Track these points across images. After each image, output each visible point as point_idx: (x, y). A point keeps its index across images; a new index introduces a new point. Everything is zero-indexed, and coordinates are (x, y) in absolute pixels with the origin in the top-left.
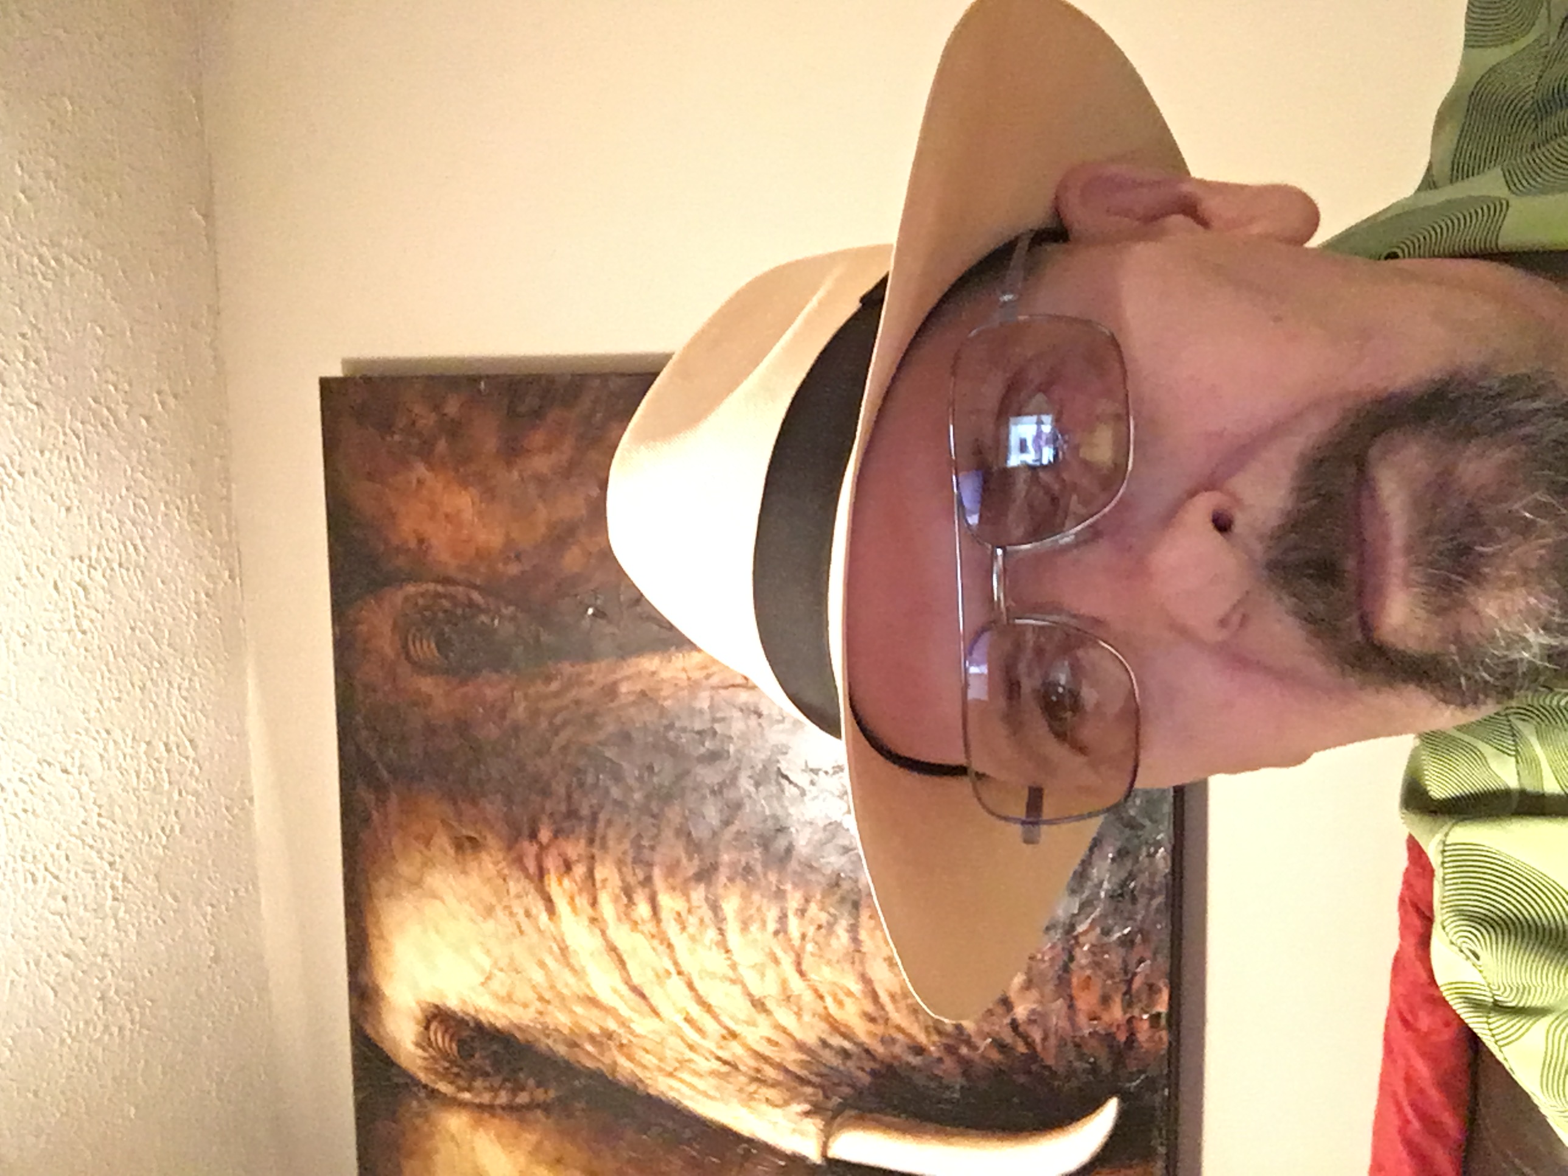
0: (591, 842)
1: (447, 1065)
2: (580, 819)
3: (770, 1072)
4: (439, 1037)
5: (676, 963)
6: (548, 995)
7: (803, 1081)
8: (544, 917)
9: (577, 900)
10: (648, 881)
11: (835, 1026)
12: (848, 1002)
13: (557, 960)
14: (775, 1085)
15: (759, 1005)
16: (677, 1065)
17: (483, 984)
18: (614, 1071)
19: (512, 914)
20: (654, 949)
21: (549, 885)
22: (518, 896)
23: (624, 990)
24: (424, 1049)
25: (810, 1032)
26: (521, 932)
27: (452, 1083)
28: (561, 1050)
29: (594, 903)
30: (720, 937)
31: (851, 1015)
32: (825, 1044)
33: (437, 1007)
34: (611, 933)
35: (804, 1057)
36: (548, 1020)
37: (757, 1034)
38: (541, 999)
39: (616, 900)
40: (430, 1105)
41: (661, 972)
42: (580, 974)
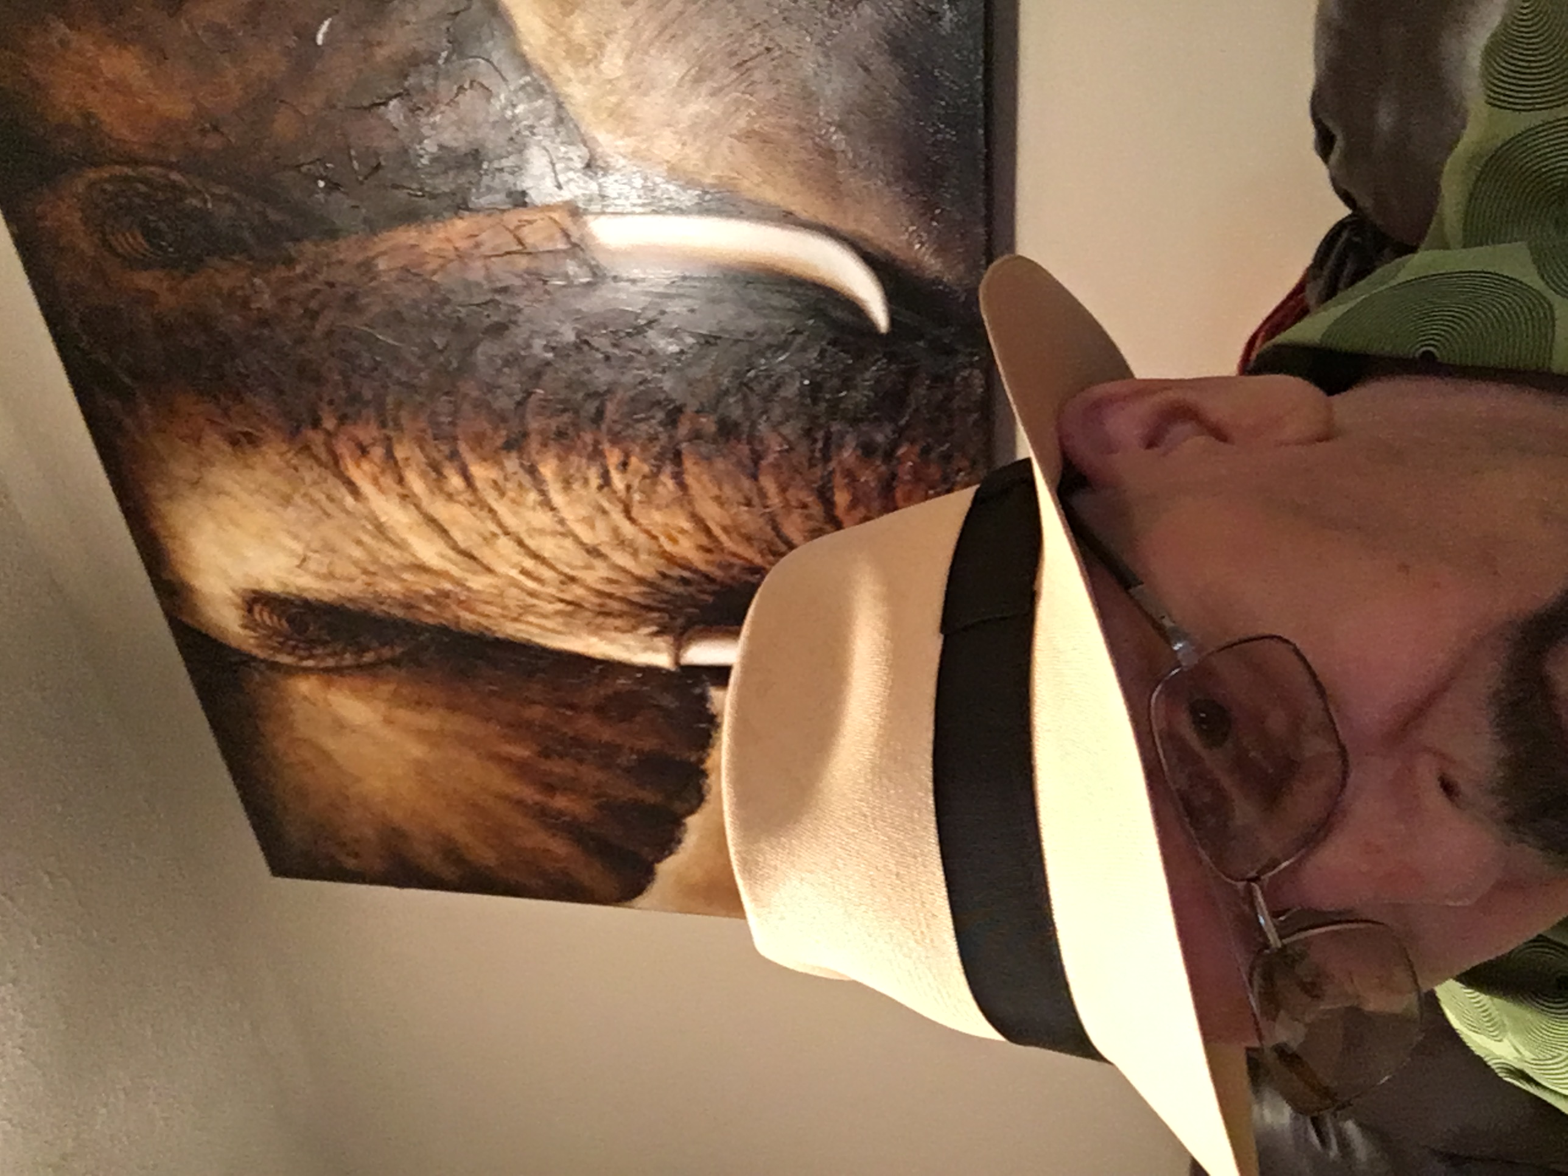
0: (383, 425)
1: (281, 640)
2: (366, 404)
3: (615, 605)
4: (266, 618)
5: (500, 525)
6: (372, 569)
7: (649, 608)
8: (349, 501)
9: (382, 480)
10: (454, 455)
11: (670, 559)
12: (682, 539)
13: (374, 537)
14: (621, 615)
15: (594, 552)
16: (521, 611)
17: (299, 567)
18: (457, 623)
19: (313, 502)
20: (475, 515)
21: (347, 469)
22: (315, 483)
23: (452, 554)
24: (253, 629)
25: (646, 567)
26: (328, 515)
27: (289, 654)
28: (399, 613)
29: (401, 480)
30: (542, 498)
31: (686, 548)
32: (664, 576)
33: (254, 592)
34: (425, 502)
35: (643, 589)
36: (378, 589)
37: (596, 575)
38: (365, 572)
39: (423, 475)
40: (275, 676)
41: (488, 535)
42: (400, 545)
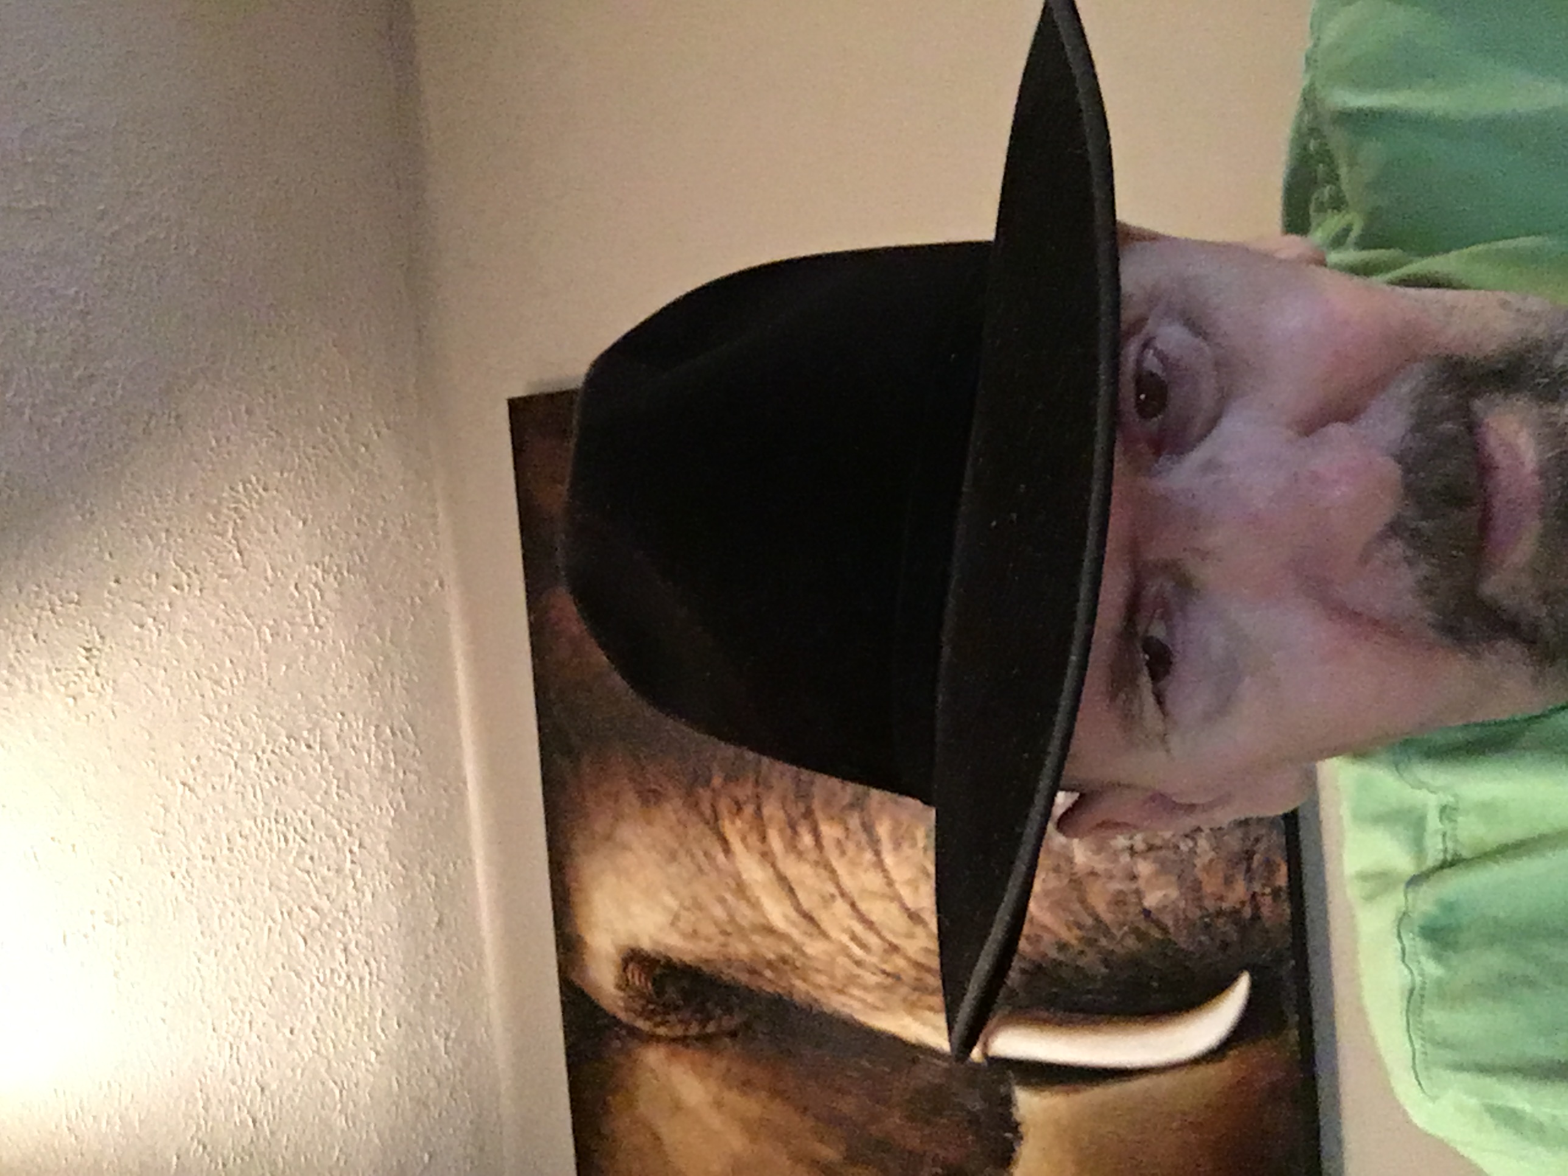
0: (757, 783)
1: (644, 1003)
3: (930, 980)
4: (637, 979)
5: (838, 886)
6: (729, 929)
8: (721, 857)
9: (749, 840)
10: (808, 814)
13: (735, 895)
14: (934, 991)
15: (915, 916)
16: (847, 982)
17: (671, 924)
18: (791, 994)
20: (818, 876)
21: (724, 826)
22: (697, 839)
23: (794, 915)
24: (623, 990)
26: (702, 872)
27: (648, 1019)
28: (744, 978)
29: (764, 838)
30: (876, 858)
33: (633, 950)
34: (781, 865)
36: (731, 950)
37: (916, 946)
38: (723, 932)
39: (781, 831)
40: (633, 1044)
41: (826, 896)
42: (755, 905)
